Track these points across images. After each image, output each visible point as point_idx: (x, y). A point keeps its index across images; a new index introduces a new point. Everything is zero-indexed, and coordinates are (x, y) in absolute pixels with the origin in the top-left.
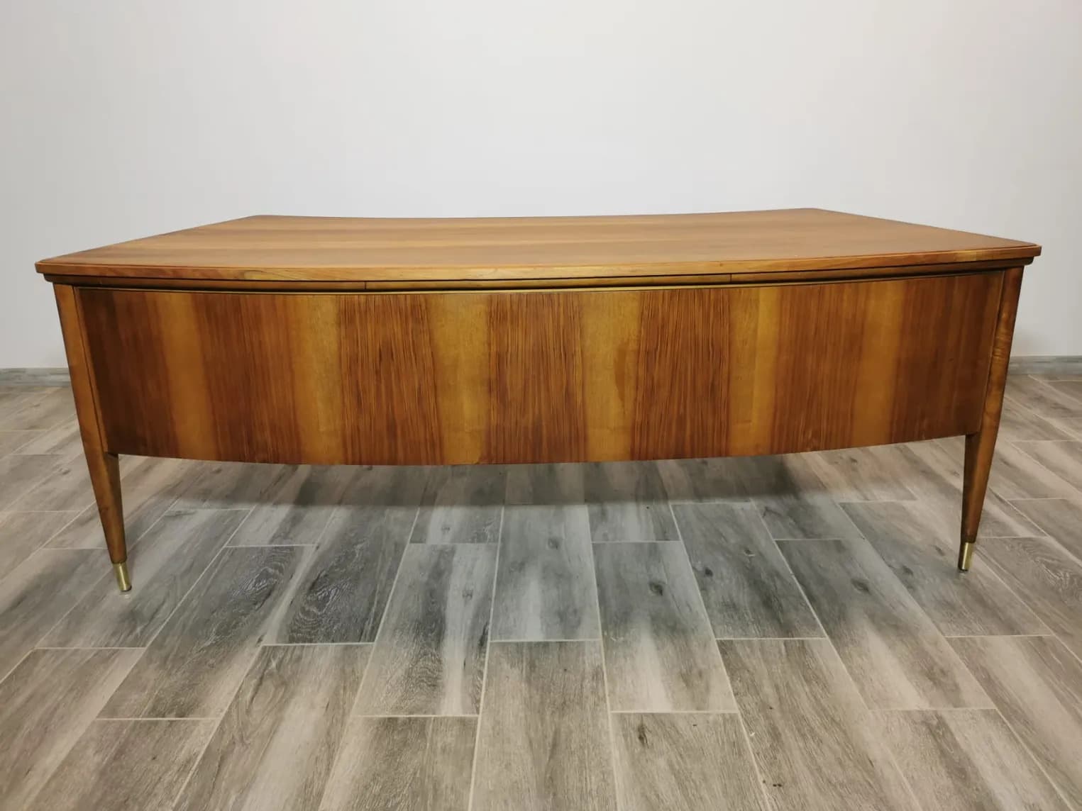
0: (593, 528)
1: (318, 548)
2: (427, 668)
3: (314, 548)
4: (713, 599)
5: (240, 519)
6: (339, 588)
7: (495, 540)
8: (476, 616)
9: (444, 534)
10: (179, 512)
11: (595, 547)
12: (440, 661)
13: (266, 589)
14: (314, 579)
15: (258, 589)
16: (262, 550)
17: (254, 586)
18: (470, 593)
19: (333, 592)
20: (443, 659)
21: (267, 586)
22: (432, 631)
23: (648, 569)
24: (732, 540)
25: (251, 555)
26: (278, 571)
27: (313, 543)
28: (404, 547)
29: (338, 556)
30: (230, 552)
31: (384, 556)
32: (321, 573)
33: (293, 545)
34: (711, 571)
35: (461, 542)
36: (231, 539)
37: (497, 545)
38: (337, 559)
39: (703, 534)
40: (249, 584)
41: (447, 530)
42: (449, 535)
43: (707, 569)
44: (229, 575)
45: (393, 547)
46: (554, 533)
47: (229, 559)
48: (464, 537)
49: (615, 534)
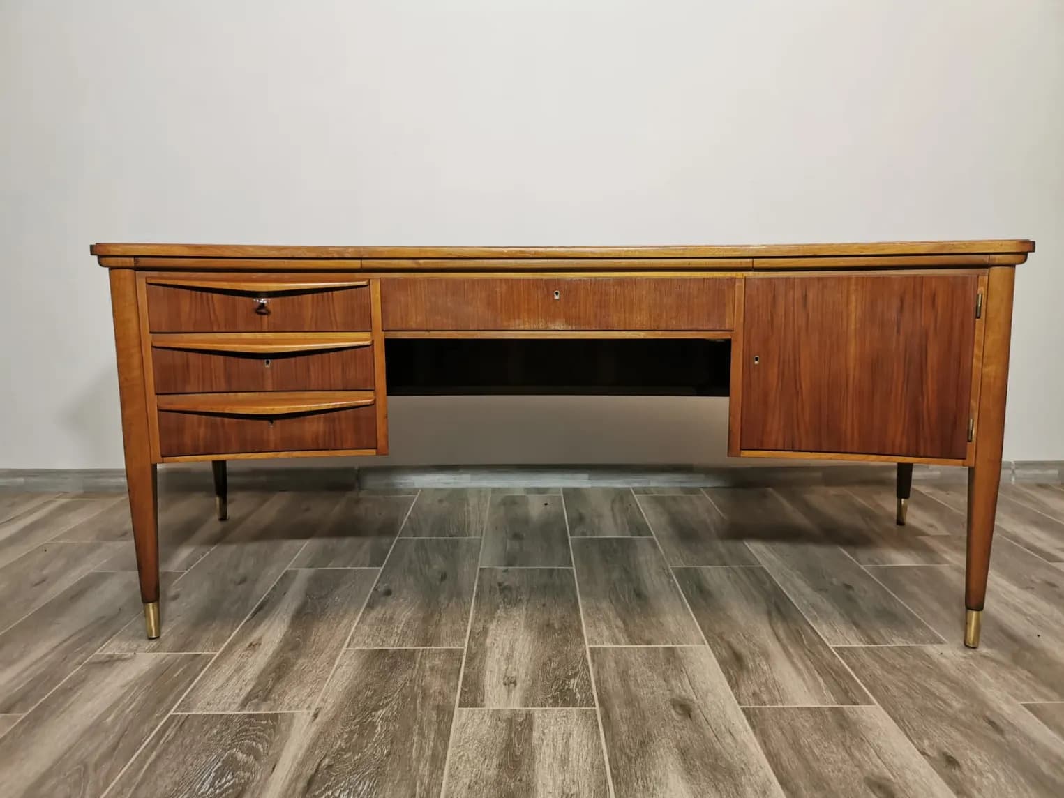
0: (734, 684)
1: (316, 716)
3: (310, 718)
5: (198, 669)
6: (353, 792)
7: (590, 703)
9: (509, 692)
11: (750, 714)
13: (230, 791)
14: (311, 772)
15: (218, 791)
16: (228, 720)
17: (212, 785)
21: (233, 786)
23: (851, 756)
24: (954, 703)
25: (211, 728)
26: (252, 757)
27: (309, 708)
28: (451, 714)
29: (348, 730)
30: (179, 721)
31: (421, 729)
32: (321, 761)
33: (277, 712)
34: (952, 758)
35: (538, 705)
36: (183, 701)
37: (595, 710)
38: (346, 736)
39: (905, 692)
40: (205, 781)
41: (512, 685)
42: (517, 694)
43: (944, 754)
44: (174, 765)
45: (434, 713)
46: (677, 691)
47: (175, 734)
48: (541, 696)
49: (770, 693)
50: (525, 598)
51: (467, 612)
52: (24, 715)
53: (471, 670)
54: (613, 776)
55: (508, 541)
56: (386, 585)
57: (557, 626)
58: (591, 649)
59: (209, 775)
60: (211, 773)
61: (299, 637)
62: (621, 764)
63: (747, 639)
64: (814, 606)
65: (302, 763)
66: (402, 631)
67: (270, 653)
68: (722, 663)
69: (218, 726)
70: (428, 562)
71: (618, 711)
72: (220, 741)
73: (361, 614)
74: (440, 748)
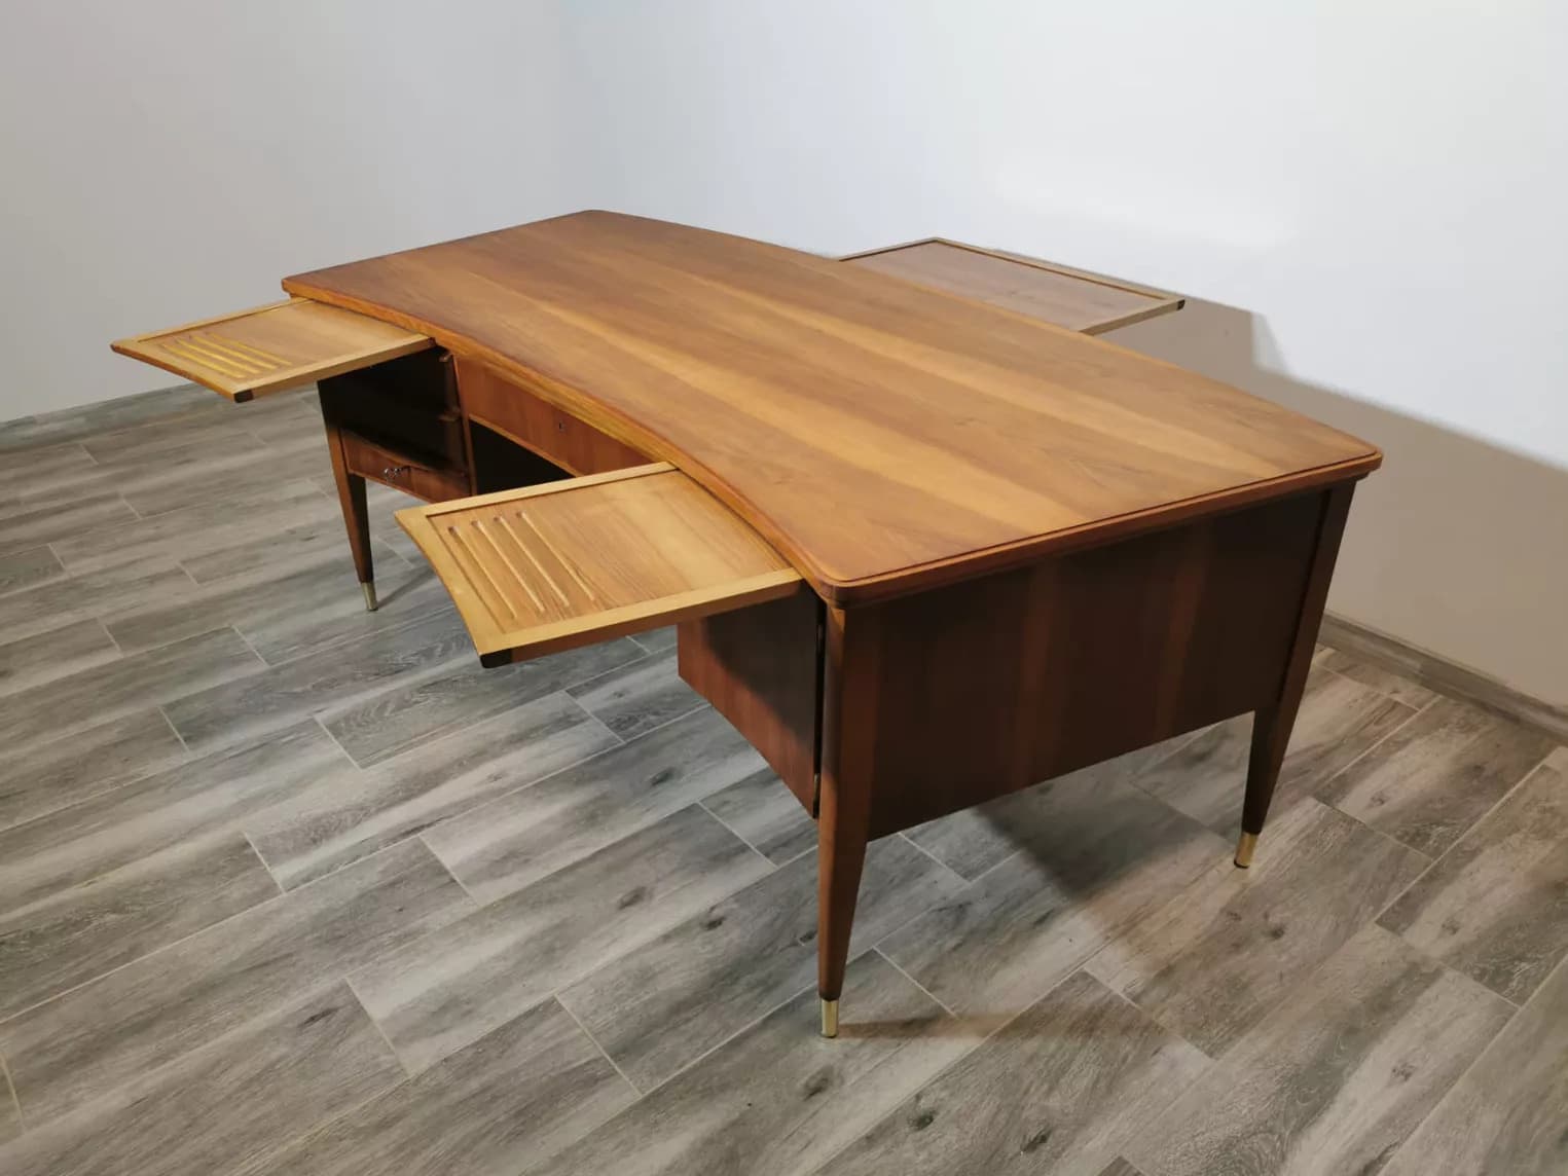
2: (1259, 1156)
8: (1388, 1121)
9: (1441, 936)
12: (1283, 1158)
18: (1408, 1070)
20: (1289, 1156)
22: (1305, 1099)
35: (1458, 969)
41: (1450, 931)
42: (1449, 943)
48: (1470, 960)
53: (1421, 889)
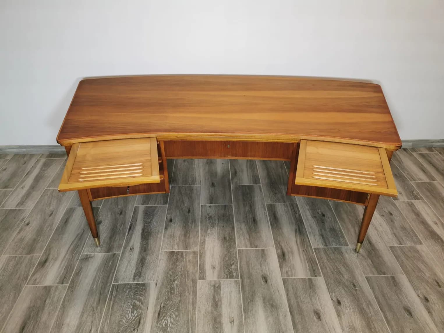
0: (281, 267)
1: (156, 284)
4: (344, 323)
5: (116, 262)
6: (172, 317)
7: (238, 278)
10: (87, 255)
11: (284, 281)
13: (137, 318)
14: (159, 309)
15: (134, 318)
16: (130, 286)
17: (131, 315)
18: (233, 319)
19: (169, 320)
21: (137, 316)
23: (311, 300)
24: (345, 276)
25: (126, 290)
26: (141, 303)
27: (154, 280)
28: (196, 283)
29: (167, 291)
30: (116, 287)
31: (188, 290)
32: (161, 305)
33: (145, 282)
34: (340, 301)
35: (222, 279)
36: (115, 277)
37: (239, 280)
38: (167, 293)
39: (332, 272)
40: (129, 314)
41: (214, 269)
42: (216, 273)
43: (338, 299)
44: (119, 307)
45: (192, 282)
46: (264, 271)
47: (116, 293)
48: (223, 274)
49: (291, 271)
50: (217, 222)
51: (198, 232)
52: (68, 285)
53: (201, 262)
54: (244, 310)
55: (210, 188)
56: (170, 215)
57: (227, 238)
58: (239, 250)
59: (130, 312)
60: (130, 311)
61: (145, 245)
62: (246, 304)
63: (287, 244)
64: (310, 226)
65: (156, 306)
66: (178, 242)
67: (138, 253)
68: (278, 256)
69: (128, 289)
70: (183, 202)
71: (246, 281)
72: (130, 296)
73: (163, 232)
74: (194, 299)
